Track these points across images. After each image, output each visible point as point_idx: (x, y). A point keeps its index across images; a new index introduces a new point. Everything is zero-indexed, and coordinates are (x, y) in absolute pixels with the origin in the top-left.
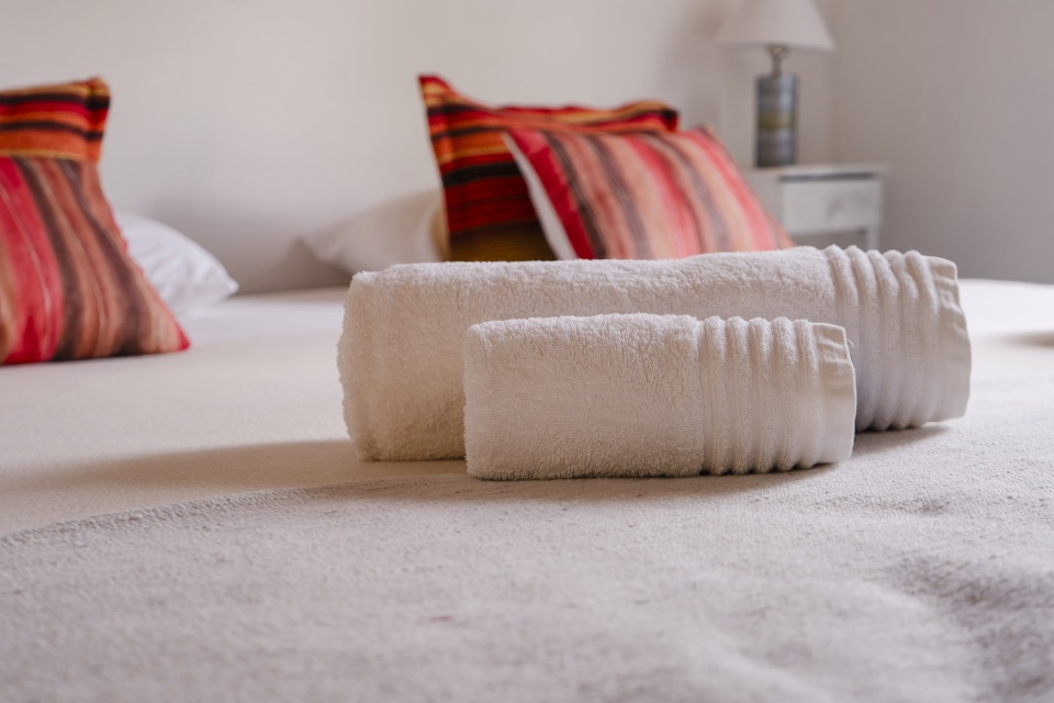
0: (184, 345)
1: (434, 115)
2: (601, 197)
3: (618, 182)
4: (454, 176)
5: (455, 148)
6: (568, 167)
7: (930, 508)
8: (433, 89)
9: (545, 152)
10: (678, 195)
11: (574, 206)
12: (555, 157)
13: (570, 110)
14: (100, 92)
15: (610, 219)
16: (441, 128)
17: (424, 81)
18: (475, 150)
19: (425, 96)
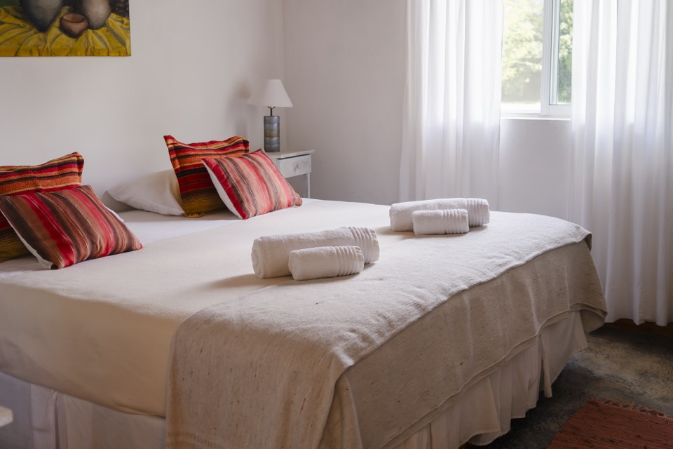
0: (141, 247)
1: (171, 151)
2: (238, 182)
3: (242, 176)
4: (180, 173)
5: (180, 164)
6: (226, 172)
7: (381, 279)
8: (170, 141)
9: (217, 166)
10: (261, 179)
11: (230, 186)
12: (221, 168)
13: (212, 143)
14: (81, 158)
15: (242, 190)
16: (174, 156)
17: (166, 138)
18: (188, 163)
19: (168, 145)
